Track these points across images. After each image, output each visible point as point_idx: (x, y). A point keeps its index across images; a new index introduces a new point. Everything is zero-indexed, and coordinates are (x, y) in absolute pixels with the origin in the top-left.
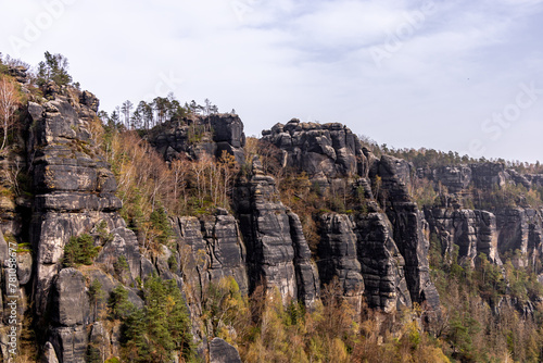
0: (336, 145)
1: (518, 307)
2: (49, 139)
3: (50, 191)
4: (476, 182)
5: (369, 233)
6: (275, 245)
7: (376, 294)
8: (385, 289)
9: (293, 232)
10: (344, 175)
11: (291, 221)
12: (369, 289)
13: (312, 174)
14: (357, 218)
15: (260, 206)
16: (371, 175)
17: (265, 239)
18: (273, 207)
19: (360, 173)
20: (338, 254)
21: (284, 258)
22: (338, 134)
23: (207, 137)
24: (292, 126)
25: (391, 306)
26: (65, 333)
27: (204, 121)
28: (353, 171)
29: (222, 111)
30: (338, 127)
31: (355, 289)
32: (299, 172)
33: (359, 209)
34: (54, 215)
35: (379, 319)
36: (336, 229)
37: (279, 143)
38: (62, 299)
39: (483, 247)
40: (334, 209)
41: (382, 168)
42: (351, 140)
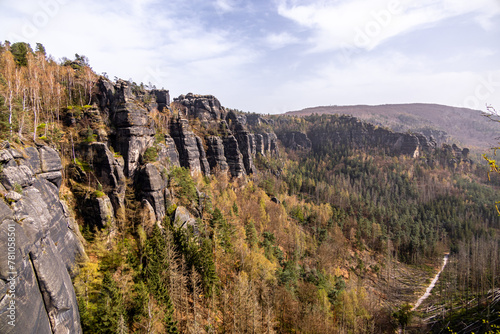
0: (211, 105)
1: (274, 173)
2: (126, 99)
3: (131, 126)
4: (248, 122)
5: (228, 143)
6: (192, 151)
7: (234, 171)
8: (237, 169)
9: (198, 145)
10: (215, 119)
11: (197, 140)
12: (231, 169)
13: (201, 119)
14: (223, 138)
15: (185, 133)
16: (227, 119)
17: (188, 148)
18: (190, 134)
19: (222, 118)
20: (217, 154)
21: (196, 157)
22: (211, 100)
23: (153, 101)
24: (189, 96)
25: (240, 176)
26: (154, 194)
27: (151, 93)
28: (219, 117)
29: (159, 88)
30: (211, 97)
31: (225, 169)
32: (195, 118)
33: (224, 134)
34: (134, 138)
35: (235, 182)
36: (215, 143)
37: (184, 104)
38: (151, 178)
39: (258, 150)
40: (213, 134)
41: (231, 115)
42: (217, 103)
